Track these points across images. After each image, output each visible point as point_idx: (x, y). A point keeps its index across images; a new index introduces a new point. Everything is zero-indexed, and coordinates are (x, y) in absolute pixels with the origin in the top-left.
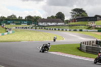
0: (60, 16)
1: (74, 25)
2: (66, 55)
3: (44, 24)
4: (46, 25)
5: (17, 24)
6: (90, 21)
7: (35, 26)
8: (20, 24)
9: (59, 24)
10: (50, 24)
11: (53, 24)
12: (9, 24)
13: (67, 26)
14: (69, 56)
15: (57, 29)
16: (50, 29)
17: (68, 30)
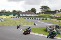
0: (34, 10)
1: (42, 16)
3: (23, 15)
4: (25, 16)
5: (6, 15)
6: (52, 13)
8: (9, 15)
9: (33, 15)
10: (27, 15)
11: (29, 15)
12: (2, 15)
13: (38, 16)
14: (39, 35)
15: (32, 18)
16: (27, 18)
17: (38, 19)
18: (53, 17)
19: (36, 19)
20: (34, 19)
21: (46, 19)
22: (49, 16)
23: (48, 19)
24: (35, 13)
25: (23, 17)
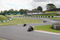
0: (40, 9)
1: (48, 14)
2: (44, 32)
3: (30, 14)
4: (31, 14)
5: (14, 14)
6: (58, 11)
7: (25, 15)
8: (16, 14)
9: (39, 13)
10: (34, 14)
12: (10, 14)
14: (46, 32)
15: (38, 17)
16: (34, 17)
17: (45, 17)
18: (59, 14)
19: (43, 17)
20: (40, 17)
21: (52, 17)
22: (55, 14)
23: (54, 16)
24: (41, 11)
25: (30, 15)
